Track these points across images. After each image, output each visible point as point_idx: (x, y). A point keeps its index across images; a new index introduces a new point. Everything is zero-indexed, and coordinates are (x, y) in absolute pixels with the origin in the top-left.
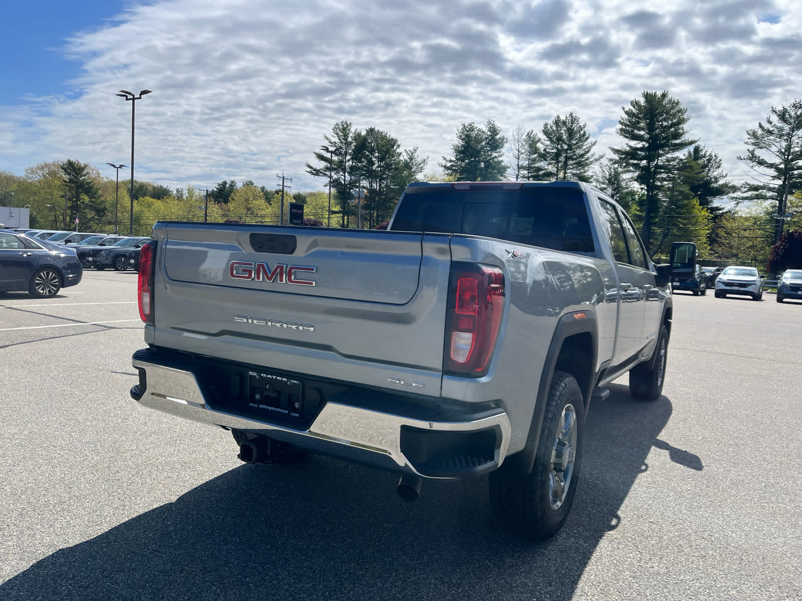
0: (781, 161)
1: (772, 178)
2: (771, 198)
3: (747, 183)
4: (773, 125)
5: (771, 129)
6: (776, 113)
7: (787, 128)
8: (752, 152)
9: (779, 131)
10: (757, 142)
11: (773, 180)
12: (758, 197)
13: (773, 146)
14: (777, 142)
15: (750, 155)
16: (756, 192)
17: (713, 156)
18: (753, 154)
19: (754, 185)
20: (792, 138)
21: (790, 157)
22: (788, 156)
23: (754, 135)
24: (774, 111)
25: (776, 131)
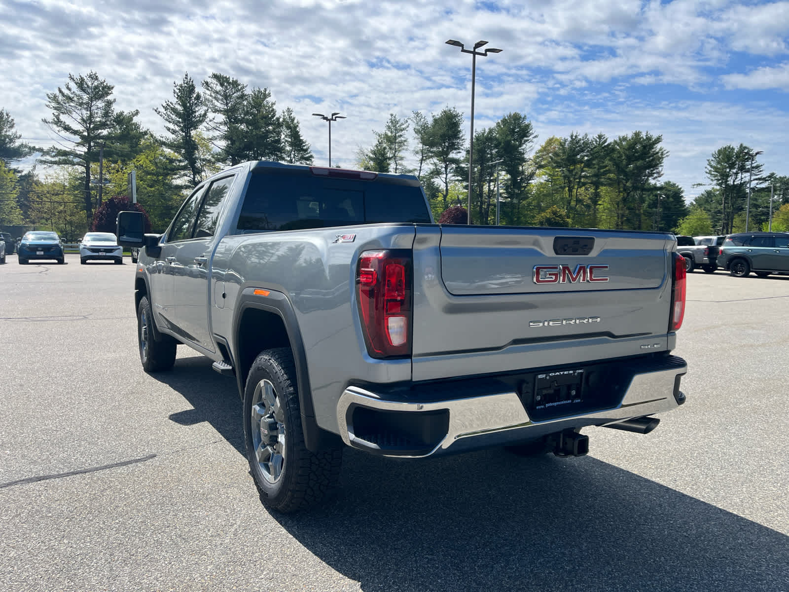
0: (83, 129)
1: (77, 145)
2: (78, 164)
3: (54, 148)
4: (72, 92)
5: (72, 96)
6: (74, 81)
7: (85, 97)
8: (58, 117)
9: (78, 99)
10: (59, 107)
11: (77, 146)
12: (65, 162)
13: (74, 113)
14: (78, 109)
15: (56, 119)
16: (64, 157)
17: (5, 115)
18: (58, 119)
19: (61, 150)
20: (92, 108)
21: (92, 126)
22: (90, 124)
23: (54, 98)
24: (72, 78)
25: (75, 99)
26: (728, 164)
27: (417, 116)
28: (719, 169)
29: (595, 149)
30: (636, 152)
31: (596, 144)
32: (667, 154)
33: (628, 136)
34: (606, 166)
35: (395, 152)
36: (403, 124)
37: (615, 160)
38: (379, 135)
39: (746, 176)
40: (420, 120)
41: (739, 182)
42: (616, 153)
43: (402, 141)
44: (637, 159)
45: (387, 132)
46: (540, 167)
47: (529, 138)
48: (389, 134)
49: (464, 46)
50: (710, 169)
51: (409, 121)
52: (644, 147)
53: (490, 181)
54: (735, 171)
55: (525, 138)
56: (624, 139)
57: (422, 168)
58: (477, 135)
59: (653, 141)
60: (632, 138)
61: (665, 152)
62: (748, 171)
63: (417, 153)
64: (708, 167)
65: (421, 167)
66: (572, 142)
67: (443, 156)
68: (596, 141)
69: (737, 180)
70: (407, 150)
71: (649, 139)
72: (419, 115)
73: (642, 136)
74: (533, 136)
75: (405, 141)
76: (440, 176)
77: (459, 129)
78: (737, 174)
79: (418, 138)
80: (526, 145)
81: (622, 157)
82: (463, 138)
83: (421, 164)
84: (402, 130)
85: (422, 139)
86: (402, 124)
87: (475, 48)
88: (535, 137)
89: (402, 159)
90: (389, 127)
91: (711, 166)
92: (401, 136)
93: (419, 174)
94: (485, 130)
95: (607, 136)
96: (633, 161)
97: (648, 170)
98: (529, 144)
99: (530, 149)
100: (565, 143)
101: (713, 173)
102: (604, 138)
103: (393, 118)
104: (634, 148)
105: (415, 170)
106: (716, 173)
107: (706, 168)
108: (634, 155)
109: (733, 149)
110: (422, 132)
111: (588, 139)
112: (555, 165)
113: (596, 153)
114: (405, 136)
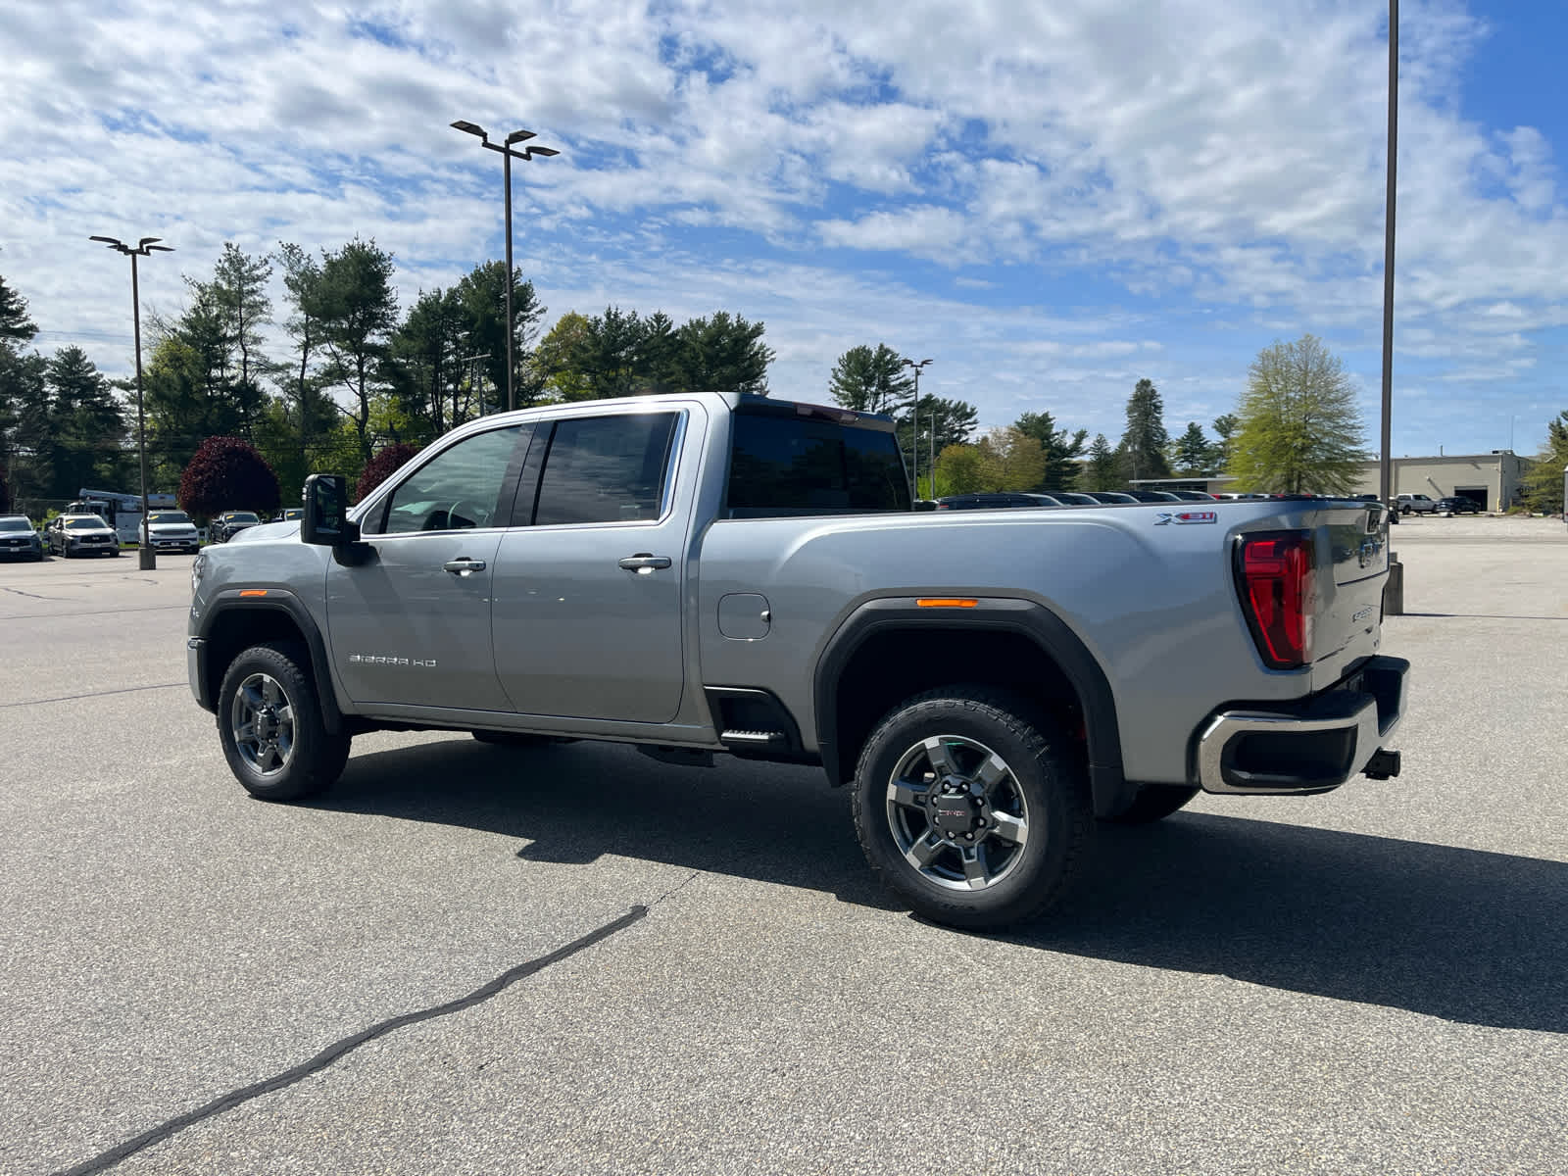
26: (864, 378)
27: (290, 252)
28: (850, 385)
29: (652, 341)
30: (723, 349)
31: (653, 331)
32: (773, 356)
33: (706, 320)
34: (672, 374)
35: (242, 325)
36: (258, 268)
37: (686, 362)
38: (201, 288)
39: (892, 399)
40: (299, 261)
41: (881, 409)
42: (688, 349)
43: (255, 302)
44: (724, 362)
45: (220, 281)
46: (554, 370)
47: (530, 313)
48: (225, 287)
49: (488, 136)
50: (837, 385)
51: (270, 260)
52: (736, 341)
53: (456, 394)
54: (873, 389)
55: (522, 313)
56: (700, 324)
57: (308, 362)
58: (424, 301)
59: (749, 333)
60: (714, 325)
61: (769, 353)
62: (893, 390)
63: (295, 329)
64: (834, 381)
65: (304, 361)
66: (608, 325)
67: (353, 340)
68: (652, 326)
69: (878, 405)
70: (269, 322)
71: (742, 327)
72: (295, 251)
73: (729, 321)
74: (536, 309)
75: (263, 303)
76: (348, 379)
77: (385, 286)
78: (877, 394)
79: (294, 300)
80: (523, 326)
81: (699, 358)
82: (393, 304)
83: (305, 353)
84: (255, 281)
85: (302, 299)
86: (255, 267)
87: (508, 143)
88: (542, 311)
89: (257, 340)
90: (223, 272)
91: (838, 380)
92: (253, 292)
93: (302, 375)
94: (440, 292)
95: (670, 318)
96: (717, 366)
97: (741, 384)
98: (528, 325)
99: (531, 334)
100: (596, 327)
101: (841, 391)
102: (666, 321)
103: (233, 253)
104: (718, 342)
105: (289, 366)
106: (846, 392)
107: (830, 383)
108: (718, 355)
109: (870, 352)
110: (305, 285)
111: (638, 321)
112: (579, 367)
113: (654, 348)
114: (263, 293)
